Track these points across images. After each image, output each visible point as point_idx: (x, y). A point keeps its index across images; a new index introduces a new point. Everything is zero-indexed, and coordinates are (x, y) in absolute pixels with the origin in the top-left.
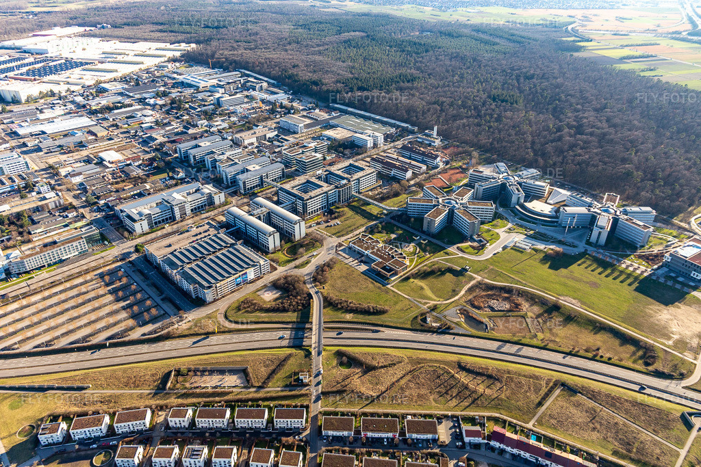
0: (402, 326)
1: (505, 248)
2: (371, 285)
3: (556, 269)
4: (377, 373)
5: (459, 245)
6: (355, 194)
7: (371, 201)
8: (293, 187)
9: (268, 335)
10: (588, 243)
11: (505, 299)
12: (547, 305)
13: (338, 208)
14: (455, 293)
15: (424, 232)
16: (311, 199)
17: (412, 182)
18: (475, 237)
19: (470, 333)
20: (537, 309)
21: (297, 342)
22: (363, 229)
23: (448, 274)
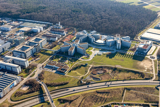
0: (75, 86)
1: (95, 55)
2: (59, 76)
3: (111, 58)
4: (74, 102)
5: (82, 57)
6: (41, 48)
7: (48, 49)
8: (18, 50)
9: (31, 102)
10: (116, 49)
11: (101, 70)
12: (113, 69)
13: (37, 54)
14: (86, 72)
15: (69, 56)
16: (27, 52)
17: (58, 41)
18: (85, 54)
19: (96, 82)
20: (111, 71)
21: (42, 101)
22: (49, 59)
23: (82, 67)
